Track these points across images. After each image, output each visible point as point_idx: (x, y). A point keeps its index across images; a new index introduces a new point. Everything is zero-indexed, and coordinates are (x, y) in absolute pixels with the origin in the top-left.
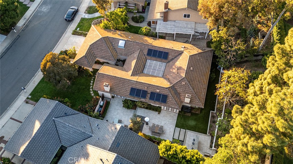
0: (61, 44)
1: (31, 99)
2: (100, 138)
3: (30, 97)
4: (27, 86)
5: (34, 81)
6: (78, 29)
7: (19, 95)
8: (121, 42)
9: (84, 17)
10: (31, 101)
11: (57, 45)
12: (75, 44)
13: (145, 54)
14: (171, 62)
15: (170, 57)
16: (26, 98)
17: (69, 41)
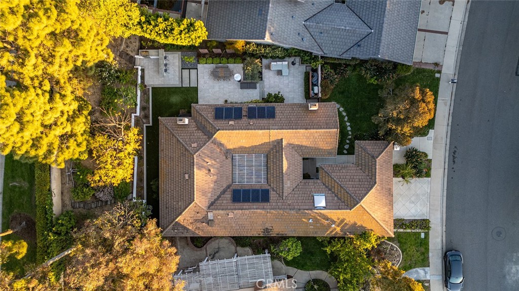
0: (440, 193)
1: (433, 72)
2: (291, 18)
3: (437, 75)
4: (454, 93)
5: (446, 105)
6: (423, 236)
7: (457, 74)
8: (323, 204)
9: (424, 270)
10: (432, 68)
11: (445, 188)
12: (413, 199)
13: (274, 190)
14: (225, 186)
15: (228, 196)
16: (442, 72)
17: (428, 204)
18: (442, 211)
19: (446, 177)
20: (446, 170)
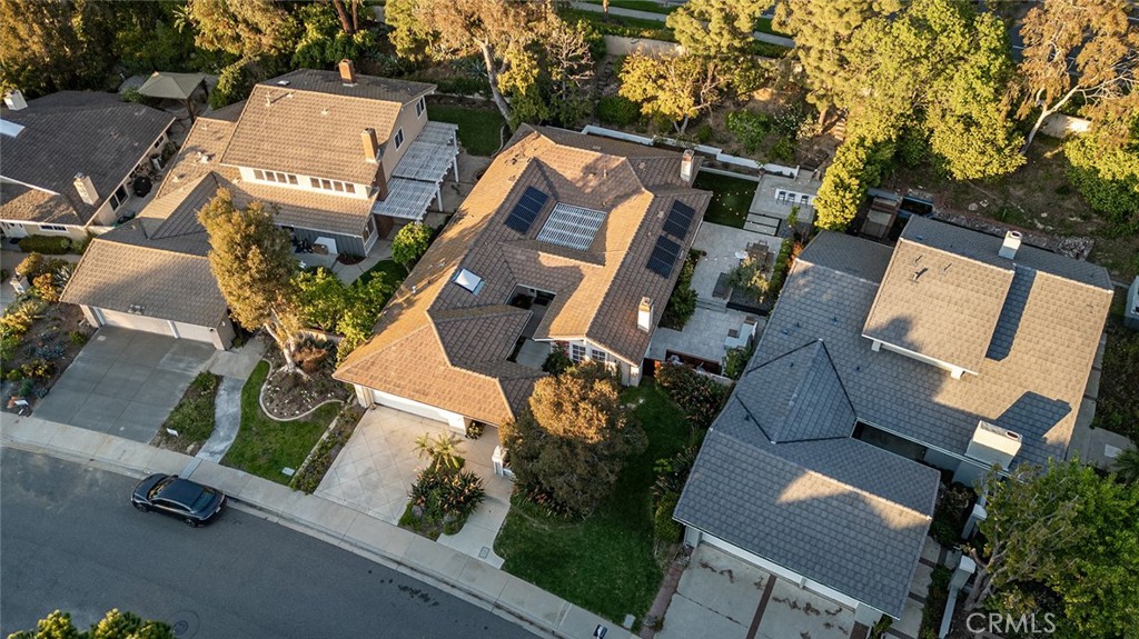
3: (630, 620)
5: (548, 616)
6: (288, 471)
8: (461, 280)
9: (220, 453)
10: (653, 611)
11: (357, 551)
12: (374, 476)
13: (519, 239)
14: (560, 191)
15: (542, 188)
16: (634, 636)
17: (345, 504)
18: (312, 528)
19: (380, 561)
20: (394, 566)
